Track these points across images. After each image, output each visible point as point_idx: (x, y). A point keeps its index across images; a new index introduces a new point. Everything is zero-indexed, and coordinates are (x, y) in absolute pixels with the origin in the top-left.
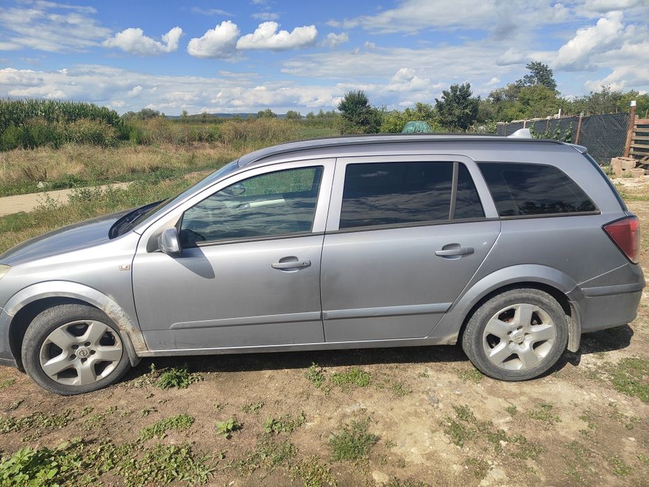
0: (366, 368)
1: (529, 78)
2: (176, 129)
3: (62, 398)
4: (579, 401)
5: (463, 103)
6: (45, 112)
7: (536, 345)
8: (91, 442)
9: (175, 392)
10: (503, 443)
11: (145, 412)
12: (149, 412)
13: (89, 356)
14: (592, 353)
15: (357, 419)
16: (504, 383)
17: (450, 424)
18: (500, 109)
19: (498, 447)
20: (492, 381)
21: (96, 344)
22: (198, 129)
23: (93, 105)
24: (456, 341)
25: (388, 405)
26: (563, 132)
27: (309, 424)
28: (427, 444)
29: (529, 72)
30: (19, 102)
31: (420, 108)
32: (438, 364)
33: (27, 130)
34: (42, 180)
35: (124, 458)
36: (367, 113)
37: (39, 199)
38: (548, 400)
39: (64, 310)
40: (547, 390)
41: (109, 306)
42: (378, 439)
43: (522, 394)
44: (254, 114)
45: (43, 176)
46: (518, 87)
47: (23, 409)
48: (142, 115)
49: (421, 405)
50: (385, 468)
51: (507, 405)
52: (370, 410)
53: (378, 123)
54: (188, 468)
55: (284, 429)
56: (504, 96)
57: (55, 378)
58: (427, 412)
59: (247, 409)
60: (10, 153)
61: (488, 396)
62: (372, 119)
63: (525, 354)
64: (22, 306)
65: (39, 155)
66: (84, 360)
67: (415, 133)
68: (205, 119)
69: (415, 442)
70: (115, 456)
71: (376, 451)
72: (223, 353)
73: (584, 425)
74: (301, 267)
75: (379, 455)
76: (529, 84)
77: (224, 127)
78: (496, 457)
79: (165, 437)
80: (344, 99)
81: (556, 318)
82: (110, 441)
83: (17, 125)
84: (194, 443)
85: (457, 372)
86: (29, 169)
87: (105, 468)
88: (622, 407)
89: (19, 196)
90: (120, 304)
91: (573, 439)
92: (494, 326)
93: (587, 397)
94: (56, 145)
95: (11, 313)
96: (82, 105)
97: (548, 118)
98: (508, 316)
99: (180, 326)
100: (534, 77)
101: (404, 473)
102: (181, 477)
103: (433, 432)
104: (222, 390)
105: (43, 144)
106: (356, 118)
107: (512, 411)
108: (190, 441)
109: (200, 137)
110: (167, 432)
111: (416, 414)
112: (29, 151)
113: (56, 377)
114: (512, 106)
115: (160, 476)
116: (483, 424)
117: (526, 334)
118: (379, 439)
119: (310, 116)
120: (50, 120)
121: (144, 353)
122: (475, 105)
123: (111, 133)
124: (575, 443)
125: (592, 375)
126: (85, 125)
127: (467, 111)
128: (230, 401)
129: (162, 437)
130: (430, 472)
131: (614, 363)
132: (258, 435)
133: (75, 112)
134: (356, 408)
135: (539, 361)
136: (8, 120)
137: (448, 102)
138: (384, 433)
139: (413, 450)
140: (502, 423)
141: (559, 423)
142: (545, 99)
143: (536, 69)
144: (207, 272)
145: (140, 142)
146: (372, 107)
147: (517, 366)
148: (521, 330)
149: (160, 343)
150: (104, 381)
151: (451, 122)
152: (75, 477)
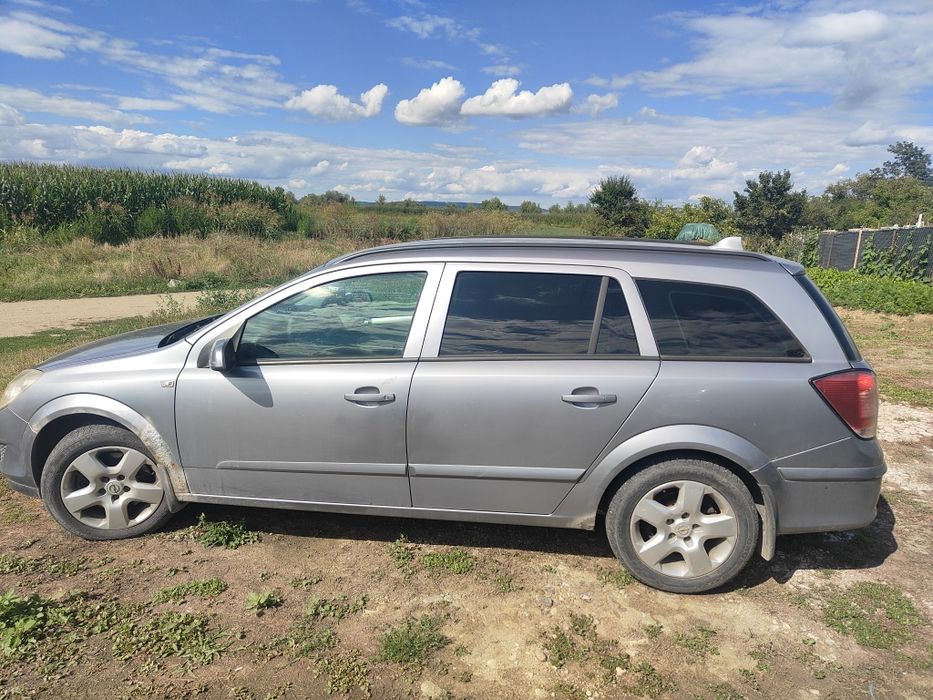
0: (475, 552)
1: (892, 167)
2: (360, 220)
3: (84, 542)
4: (761, 630)
5: (778, 200)
6: (195, 190)
7: (710, 544)
8: (94, 597)
9: (220, 551)
10: (619, 671)
11: (171, 571)
12: (177, 571)
13: (121, 494)
14: (814, 569)
15: (431, 614)
16: (661, 594)
17: (555, 636)
18: (843, 210)
19: (610, 677)
20: (644, 588)
21: (131, 479)
22: (389, 221)
23: (256, 184)
24: (593, 525)
25: (482, 601)
26: (916, 250)
27: (367, 611)
28: (513, 658)
29: (892, 158)
30: (165, 178)
31: (707, 204)
32: (579, 557)
33: (169, 213)
34: (175, 277)
35: (124, 621)
36: (632, 208)
37: (160, 300)
38: (714, 624)
39: (95, 431)
40: (719, 610)
41: (145, 431)
42: (447, 641)
43: (680, 611)
44: (475, 204)
45: (177, 272)
46: (873, 179)
47: (35, 549)
48: (326, 199)
49: (526, 607)
50: (442, 679)
51: (649, 622)
52: (456, 604)
53: (646, 223)
54: (194, 643)
55: (332, 614)
56: (850, 192)
57: (77, 516)
58: (530, 617)
59: (297, 583)
60: (147, 241)
61: (628, 608)
62: (638, 217)
63: (692, 555)
64: (47, 422)
65: (180, 245)
66: (115, 498)
67: (694, 241)
68: (407, 208)
69: (498, 653)
70: (114, 617)
71: (438, 657)
72: (281, 507)
73: (751, 664)
74: (382, 402)
75: (441, 662)
76: (891, 175)
77: (425, 220)
78: (601, 687)
79: (182, 603)
80: (600, 189)
81: (738, 507)
82: (116, 599)
83: (158, 205)
84: (215, 615)
85: (599, 571)
86: (160, 262)
87: (97, 629)
88: (823, 647)
89: (142, 296)
90: (159, 430)
91: (725, 679)
92: (648, 509)
93: (775, 628)
94: (203, 233)
95: (36, 429)
96: (242, 184)
97: (896, 227)
98: (668, 497)
99: (229, 466)
100: (898, 165)
101: (465, 690)
102: (181, 652)
103: (529, 643)
104: (278, 557)
105: (186, 231)
106: (614, 215)
107: (654, 632)
108: (210, 612)
109: (390, 232)
110: (186, 598)
111: (516, 618)
112: (170, 239)
113: (79, 514)
114: (861, 207)
115: (156, 648)
116: (604, 643)
117: (695, 526)
118: (451, 642)
119: (555, 209)
120: (199, 200)
121: (185, 496)
122: (798, 203)
123: (273, 221)
124: (725, 686)
125: (800, 600)
126: (243, 210)
127: (783, 211)
128: (282, 571)
129: (179, 603)
130: (500, 693)
131: (843, 586)
132: (297, 617)
133: (230, 192)
134: (436, 599)
135: (714, 566)
136: (149, 199)
137: (755, 198)
138: (461, 636)
139: (489, 663)
140: (631, 647)
141: (714, 657)
142: (915, 198)
143: (905, 153)
144: (264, 399)
145: (310, 235)
146: (641, 201)
147: (680, 571)
148: (688, 519)
149: (205, 486)
150: (138, 528)
151: (757, 227)
152: (59, 634)
